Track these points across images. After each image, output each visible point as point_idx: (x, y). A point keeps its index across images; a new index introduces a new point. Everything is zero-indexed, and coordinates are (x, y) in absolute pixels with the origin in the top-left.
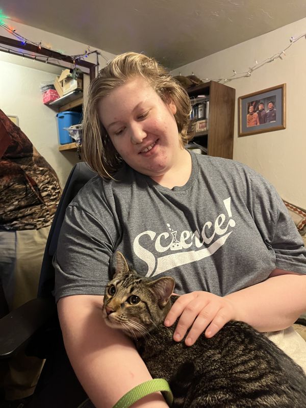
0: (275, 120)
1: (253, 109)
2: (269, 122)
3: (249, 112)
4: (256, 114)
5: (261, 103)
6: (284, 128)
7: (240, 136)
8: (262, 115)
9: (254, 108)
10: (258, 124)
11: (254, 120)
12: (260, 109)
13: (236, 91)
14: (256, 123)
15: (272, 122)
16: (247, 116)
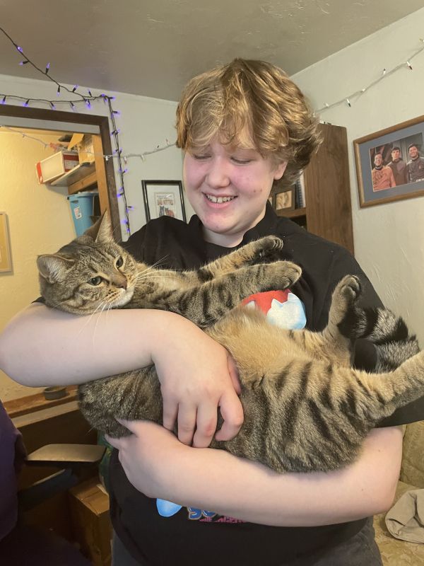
1: (381, 160)
3: (374, 166)
4: (387, 168)
5: (395, 149)
7: (362, 206)
8: (399, 169)
9: (383, 158)
10: (394, 185)
11: (385, 178)
12: (394, 159)
13: (348, 131)
14: (389, 182)
15: (420, 180)
16: (372, 171)
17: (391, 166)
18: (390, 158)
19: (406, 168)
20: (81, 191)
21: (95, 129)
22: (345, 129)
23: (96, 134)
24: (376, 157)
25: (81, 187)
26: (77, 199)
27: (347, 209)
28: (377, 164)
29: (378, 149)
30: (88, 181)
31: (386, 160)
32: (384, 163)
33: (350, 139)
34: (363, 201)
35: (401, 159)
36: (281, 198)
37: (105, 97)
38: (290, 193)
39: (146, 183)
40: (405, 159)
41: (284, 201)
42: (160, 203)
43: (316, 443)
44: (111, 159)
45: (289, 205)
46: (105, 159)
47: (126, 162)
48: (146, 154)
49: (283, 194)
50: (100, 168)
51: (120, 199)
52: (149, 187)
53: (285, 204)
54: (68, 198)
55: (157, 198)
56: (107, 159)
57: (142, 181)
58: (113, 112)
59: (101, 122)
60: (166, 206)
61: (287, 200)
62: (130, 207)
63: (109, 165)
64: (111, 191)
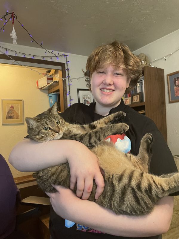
3: (175, 85)
7: (170, 102)
13: (164, 70)
16: (175, 88)
20: (53, 92)
21: (60, 68)
22: (163, 70)
23: (60, 70)
24: (177, 81)
25: (53, 91)
26: (51, 96)
27: (163, 103)
28: (177, 85)
30: (56, 89)
33: (166, 74)
34: (171, 100)
36: (135, 97)
37: (65, 55)
38: (138, 96)
39: (79, 90)
41: (136, 99)
42: (84, 98)
43: (134, 206)
44: (65, 80)
45: (138, 101)
46: (63, 80)
47: (71, 81)
48: (79, 78)
49: (136, 96)
50: (61, 83)
51: (68, 96)
52: (80, 91)
53: (136, 100)
54: (48, 95)
55: (83, 96)
56: (64, 80)
57: (78, 89)
58: (67, 61)
59: (62, 65)
60: (86, 100)
61: (137, 98)
62: (72, 99)
63: (64, 82)
64: (64, 93)
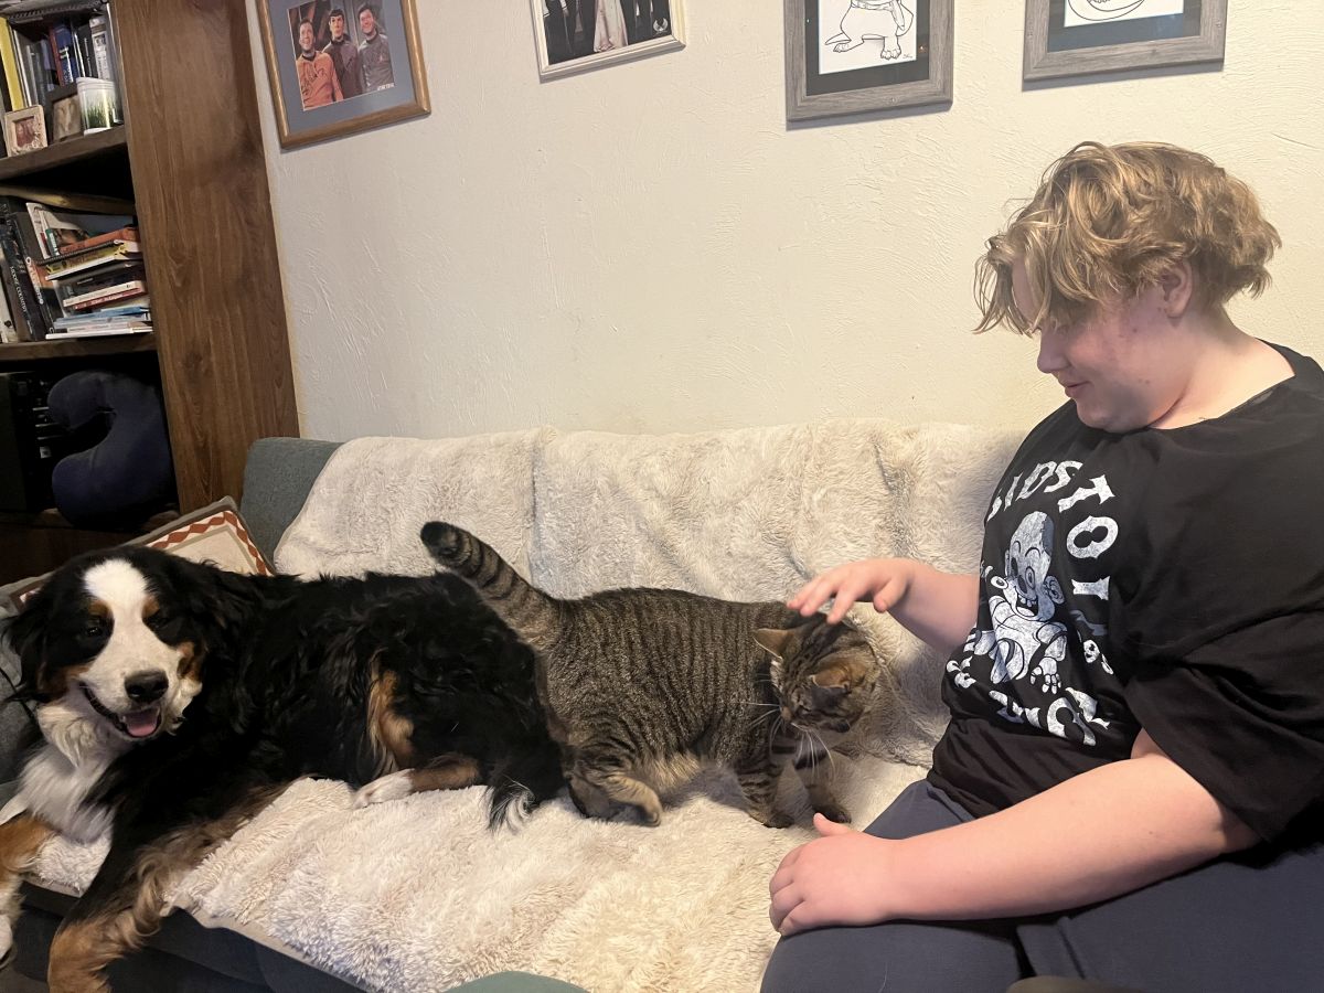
0: (391, 80)
1: (311, 35)
2: (375, 85)
3: (299, 50)
4: (323, 55)
5: (337, 12)
6: (426, 114)
7: (287, 145)
8: (345, 61)
9: (315, 33)
10: (339, 98)
11: (321, 80)
12: (334, 36)
14: (329, 93)
15: (383, 87)
16: (297, 63)
17: (330, 52)
18: (328, 33)
19: (358, 59)
24: (302, 28)
27: (251, 146)
28: (305, 47)
29: (305, 9)
31: (320, 36)
32: (319, 46)
34: (286, 133)
35: (347, 37)
36: (63, 110)
40: (354, 37)
49: (67, 101)
53: (70, 127)
